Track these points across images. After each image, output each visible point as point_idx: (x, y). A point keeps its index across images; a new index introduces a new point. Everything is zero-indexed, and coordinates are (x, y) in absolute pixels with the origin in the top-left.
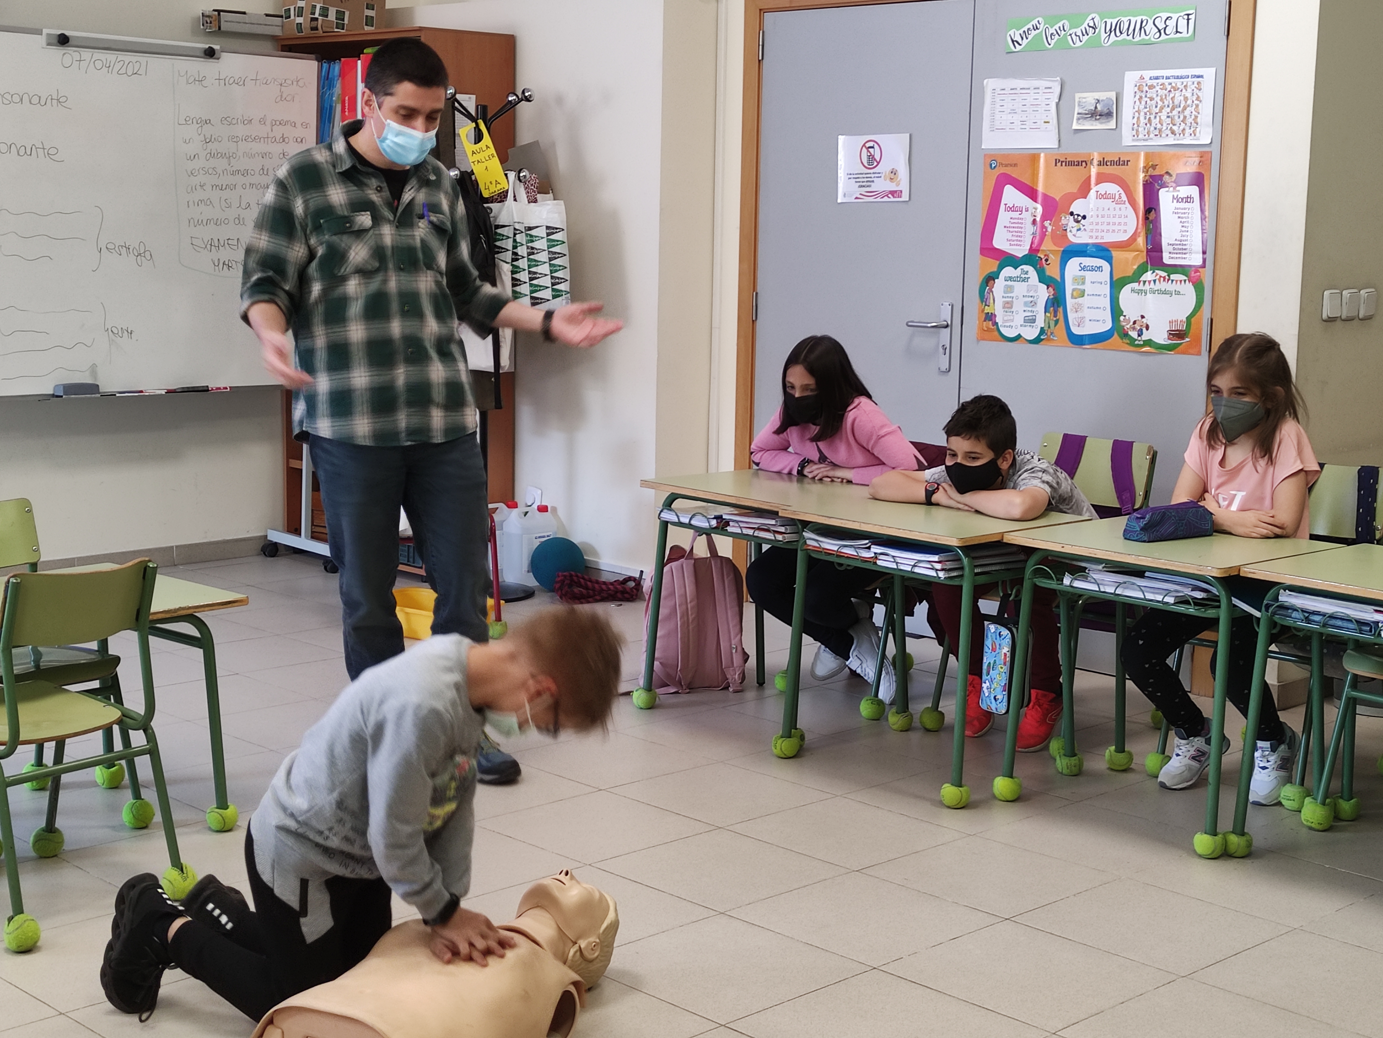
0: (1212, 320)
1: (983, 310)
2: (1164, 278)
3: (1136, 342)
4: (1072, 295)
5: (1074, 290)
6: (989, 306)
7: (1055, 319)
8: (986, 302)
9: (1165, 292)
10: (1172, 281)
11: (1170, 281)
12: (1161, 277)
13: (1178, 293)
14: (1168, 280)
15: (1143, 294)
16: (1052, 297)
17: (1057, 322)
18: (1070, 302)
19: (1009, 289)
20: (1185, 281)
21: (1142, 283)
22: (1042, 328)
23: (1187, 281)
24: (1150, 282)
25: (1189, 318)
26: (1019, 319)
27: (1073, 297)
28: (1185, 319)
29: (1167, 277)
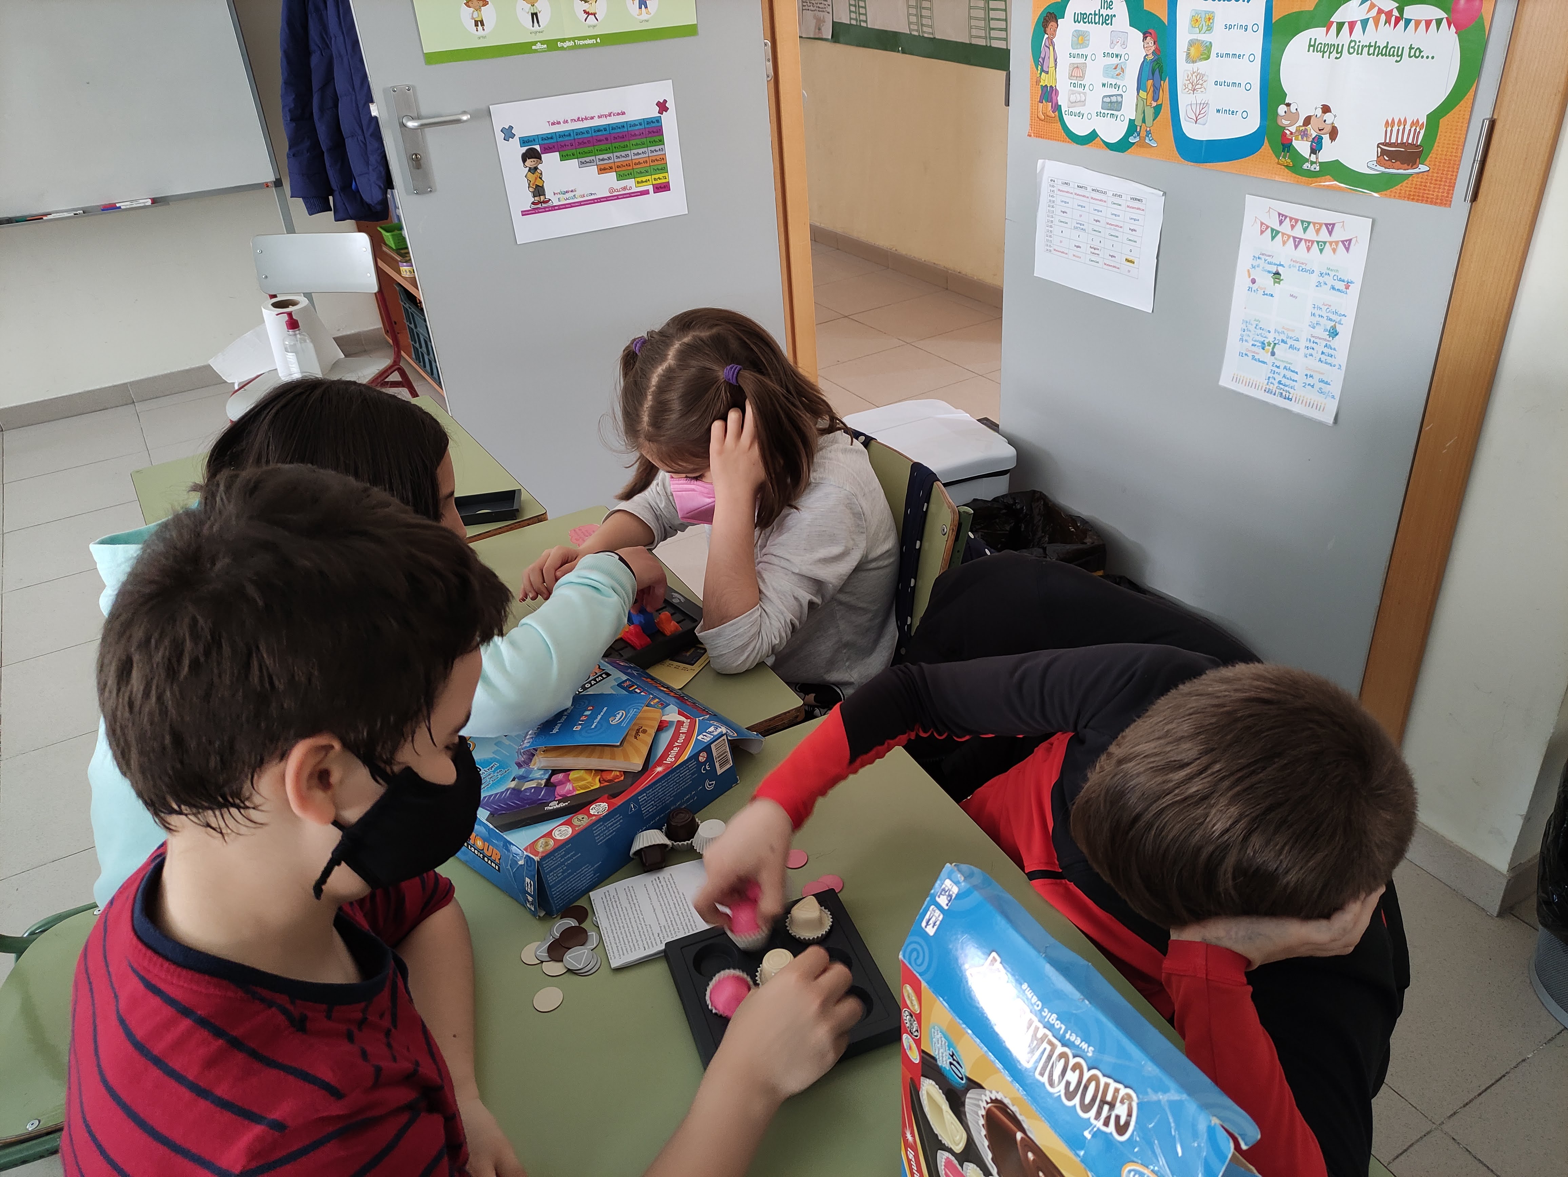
0: (1493, 123)
1: (1038, 82)
2: (1389, 14)
3: (1306, 166)
4: (1188, 54)
5: (1192, 43)
6: (1047, 73)
7: (1154, 104)
8: (1042, 66)
9: (1386, 51)
10: (1408, 22)
11: (1402, 23)
12: (1380, 11)
13: (1417, 53)
14: (1398, 20)
15: (1334, 55)
16: (1151, 57)
17: (1157, 110)
18: (1183, 68)
19: (1081, 39)
20: (1439, 22)
21: (1334, 27)
22: (1131, 122)
23: (1445, 21)
24: (1352, 25)
25: (1435, 118)
26: (1094, 103)
27: (1190, 59)
28: (1423, 120)
29: (1396, 13)
